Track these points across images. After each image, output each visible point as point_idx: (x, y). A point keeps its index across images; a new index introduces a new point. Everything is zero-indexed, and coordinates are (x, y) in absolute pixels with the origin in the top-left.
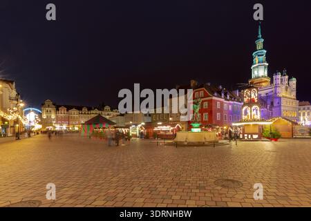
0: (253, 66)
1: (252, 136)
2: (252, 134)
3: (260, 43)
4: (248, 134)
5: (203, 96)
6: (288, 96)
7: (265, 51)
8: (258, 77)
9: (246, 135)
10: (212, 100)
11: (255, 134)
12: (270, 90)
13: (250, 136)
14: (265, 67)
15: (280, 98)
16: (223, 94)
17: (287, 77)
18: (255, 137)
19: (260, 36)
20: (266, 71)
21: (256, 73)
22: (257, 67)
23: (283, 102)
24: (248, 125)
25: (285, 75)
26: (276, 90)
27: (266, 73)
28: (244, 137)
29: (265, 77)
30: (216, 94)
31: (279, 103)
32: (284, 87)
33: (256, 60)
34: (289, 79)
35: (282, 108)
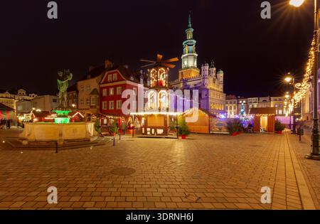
0: (183, 56)
1: (156, 131)
2: (156, 128)
3: (190, 33)
4: (151, 128)
5: (116, 79)
6: (215, 88)
7: (195, 42)
8: (188, 68)
9: (148, 129)
10: (126, 84)
11: (160, 128)
12: (199, 81)
13: (153, 130)
14: (194, 58)
15: (208, 90)
16: (142, 80)
17: (215, 69)
18: (160, 131)
19: (190, 25)
20: (196, 62)
21: (186, 63)
22: (187, 57)
23: (211, 95)
24: (152, 115)
25: (212, 67)
26: (204, 81)
27: (195, 64)
28: (146, 131)
29: (194, 68)
30: (132, 78)
31: (207, 95)
32: (211, 79)
33: (186, 49)
34: (217, 71)
35: (210, 100)
